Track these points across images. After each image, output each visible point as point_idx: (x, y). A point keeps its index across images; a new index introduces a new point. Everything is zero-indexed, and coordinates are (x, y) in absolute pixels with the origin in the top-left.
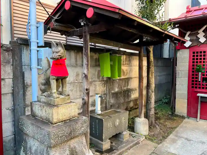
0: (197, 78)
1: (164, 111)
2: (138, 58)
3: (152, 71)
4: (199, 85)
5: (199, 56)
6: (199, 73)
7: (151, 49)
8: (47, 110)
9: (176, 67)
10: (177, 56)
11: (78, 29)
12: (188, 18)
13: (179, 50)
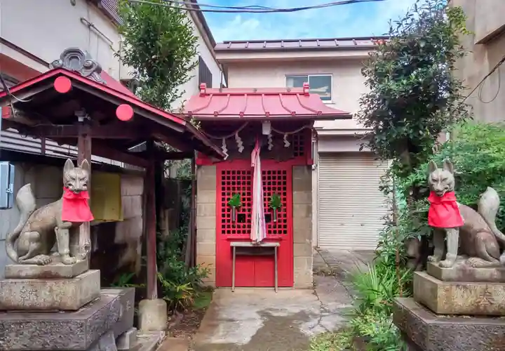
0: (229, 216)
4: (234, 227)
5: (231, 178)
6: (232, 208)
8: (54, 288)
11: (62, 126)
12: (219, 116)
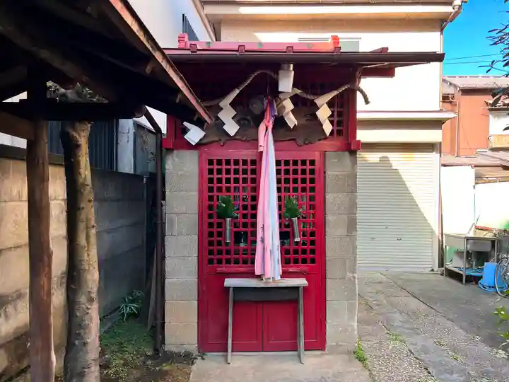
0: (220, 234)
1: (130, 348)
2: (23, 166)
3: (88, 220)
4: (228, 252)
5: (224, 171)
6: (225, 221)
7: (82, 137)
9: (163, 202)
10: (165, 169)
13: (170, 150)
